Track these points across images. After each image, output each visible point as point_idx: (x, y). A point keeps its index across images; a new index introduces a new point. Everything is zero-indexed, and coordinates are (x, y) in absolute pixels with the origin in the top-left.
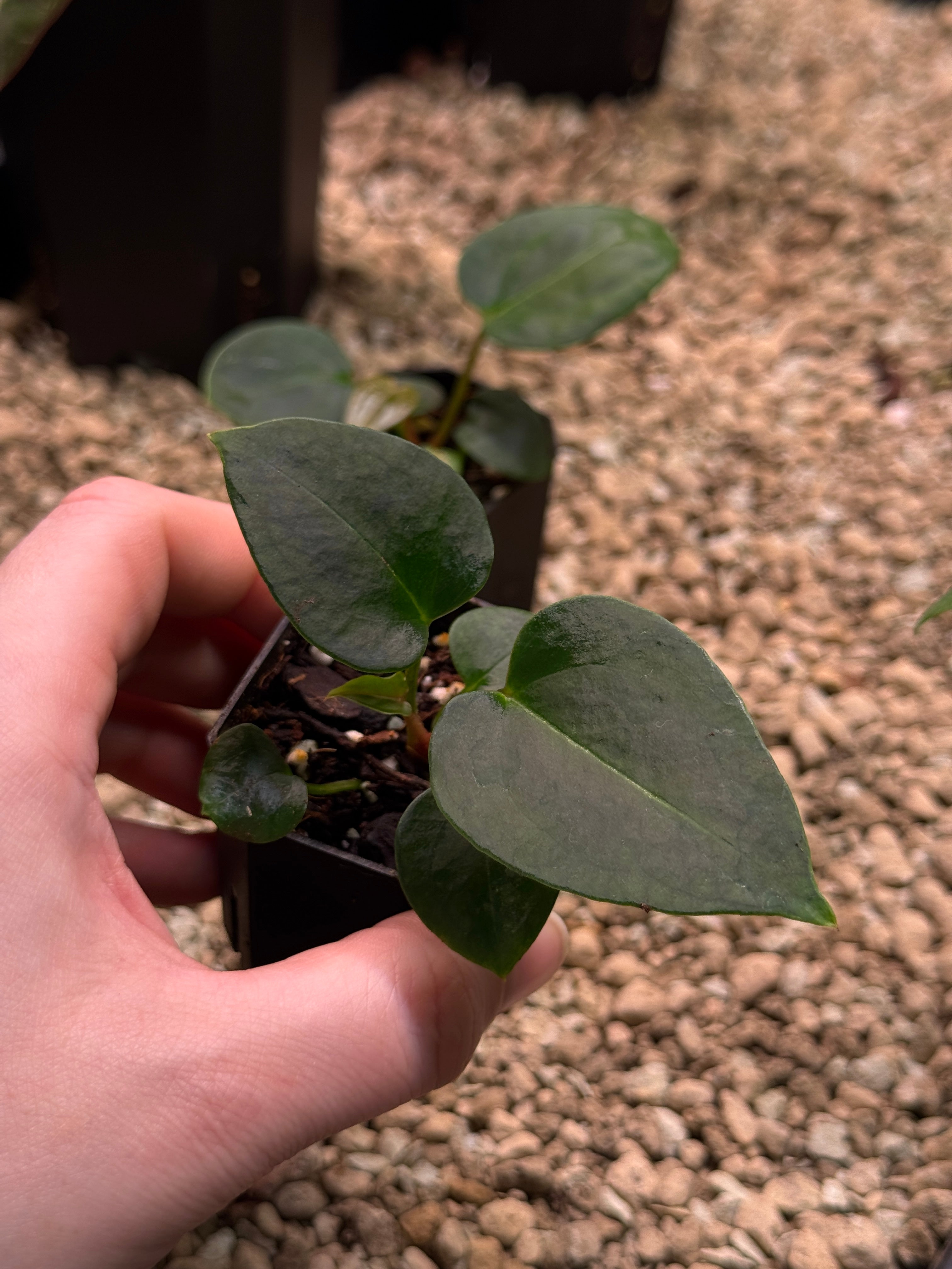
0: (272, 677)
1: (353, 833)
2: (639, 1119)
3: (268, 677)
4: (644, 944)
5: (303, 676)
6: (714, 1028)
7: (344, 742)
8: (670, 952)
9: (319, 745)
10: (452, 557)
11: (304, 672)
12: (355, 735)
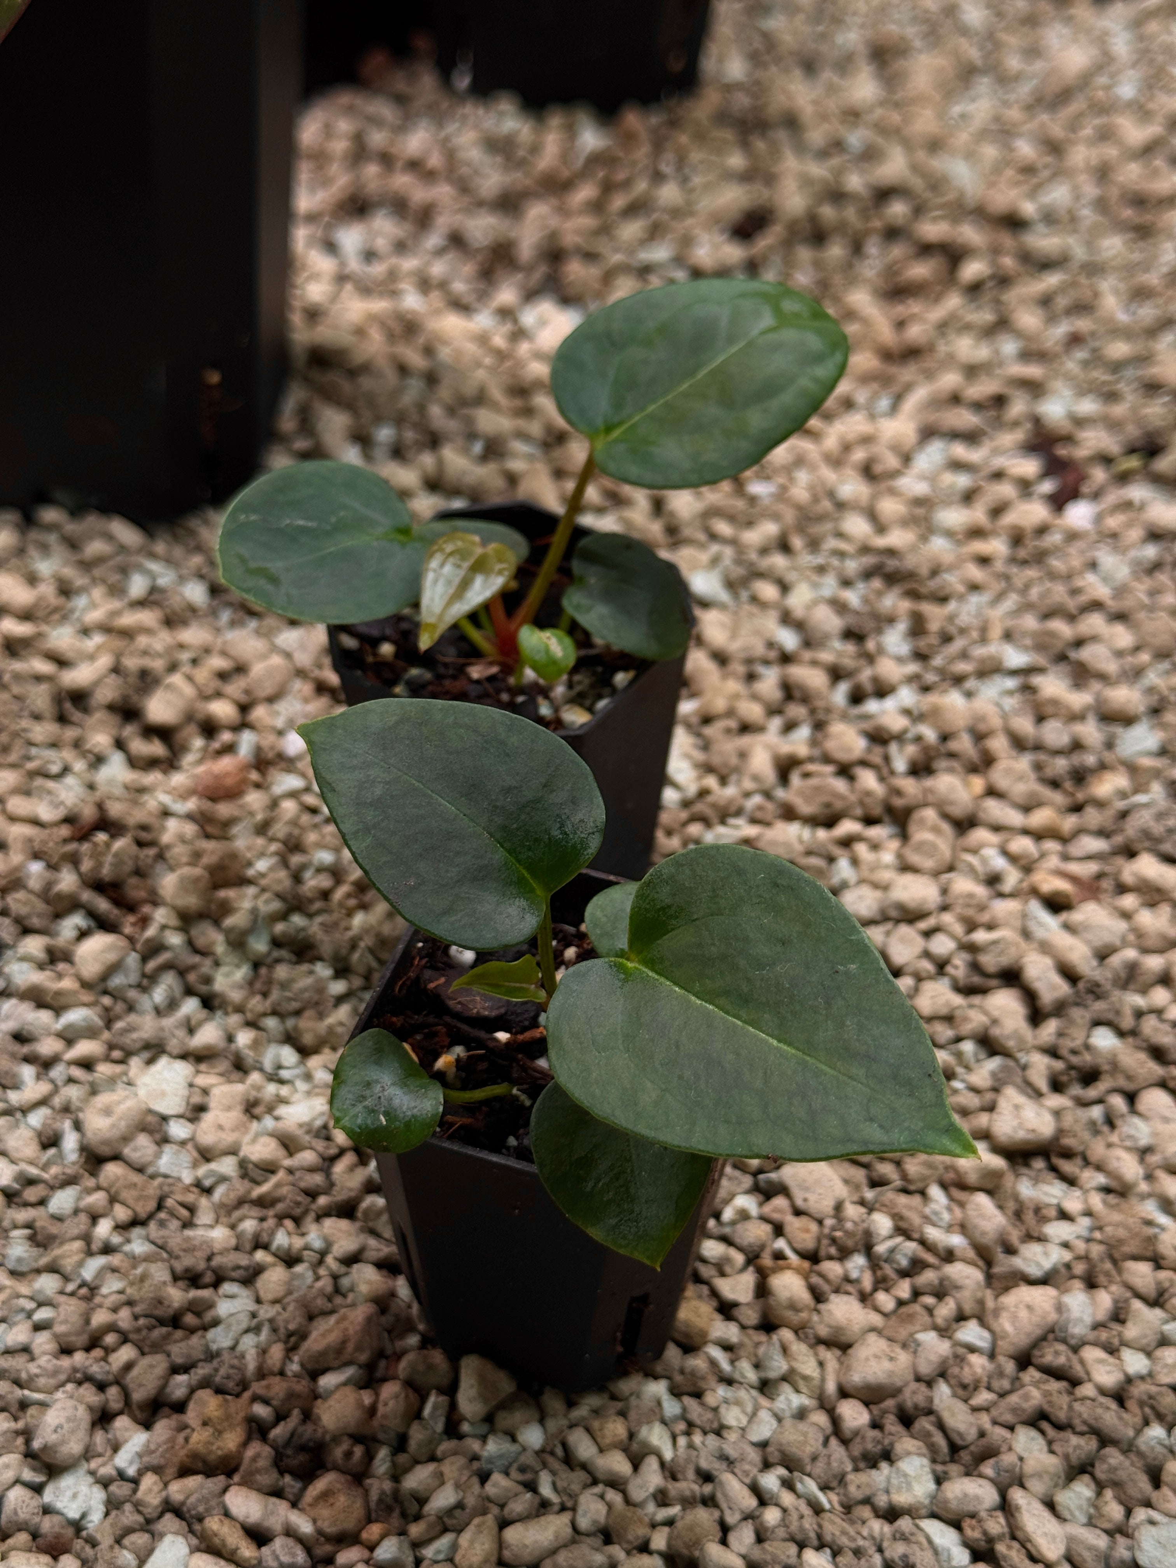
0: (408, 983)
1: (512, 1141)
2: (902, 1537)
3: (404, 983)
4: (867, 1283)
5: (442, 980)
6: (983, 1397)
7: (491, 1044)
8: (904, 1289)
9: (468, 1049)
10: (562, 826)
11: (443, 975)
12: (502, 1036)
